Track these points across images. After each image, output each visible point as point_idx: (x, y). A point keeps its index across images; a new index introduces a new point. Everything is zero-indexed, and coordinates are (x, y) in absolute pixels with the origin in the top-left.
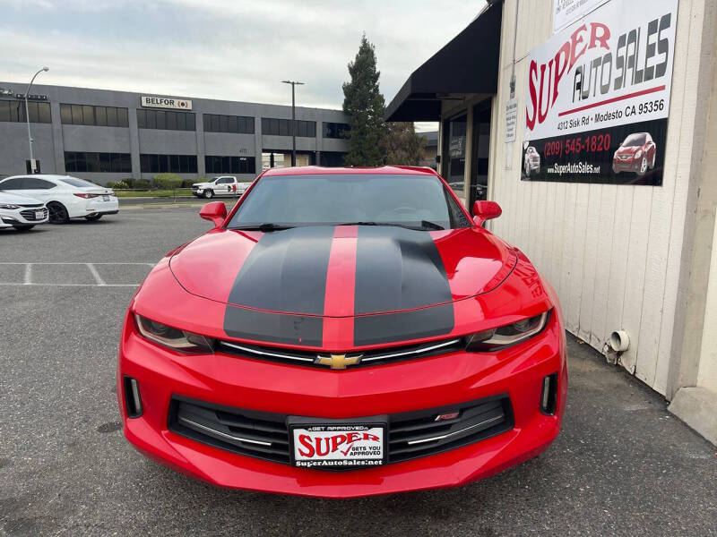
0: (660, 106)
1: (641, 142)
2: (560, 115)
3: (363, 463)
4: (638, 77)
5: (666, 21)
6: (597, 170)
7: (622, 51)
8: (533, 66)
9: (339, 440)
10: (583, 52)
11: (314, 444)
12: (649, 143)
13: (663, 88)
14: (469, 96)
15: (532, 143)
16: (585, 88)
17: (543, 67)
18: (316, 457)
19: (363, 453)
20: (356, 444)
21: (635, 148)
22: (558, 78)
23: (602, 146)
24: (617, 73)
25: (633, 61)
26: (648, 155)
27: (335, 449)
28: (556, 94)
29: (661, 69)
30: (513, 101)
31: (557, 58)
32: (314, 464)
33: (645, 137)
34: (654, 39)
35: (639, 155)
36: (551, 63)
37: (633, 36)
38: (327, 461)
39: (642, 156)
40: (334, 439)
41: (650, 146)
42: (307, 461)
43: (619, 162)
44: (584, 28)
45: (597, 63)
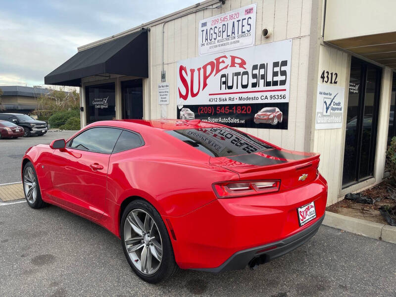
0: (284, 97)
1: (274, 111)
2: (210, 95)
4: (268, 84)
5: (284, 63)
6: (243, 122)
7: (256, 72)
8: (182, 68)
10: (226, 68)
12: (278, 112)
13: (285, 90)
14: (118, 76)
16: (230, 84)
17: (192, 71)
21: (269, 113)
22: (206, 78)
23: (246, 111)
24: (253, 81)
25: (263, 77)
26: (278, 117)
28: (205, 85)
29: (283, 83)
30: (164, 84)
31: (205, 67)
33: (275, 109)
34: (277, 69)
35: (272, 116)
36: (199, 70)
37: (263, 66)
39: (274, 117)
43: (258, 119)
44: (225, 57)
45: (237, 74)
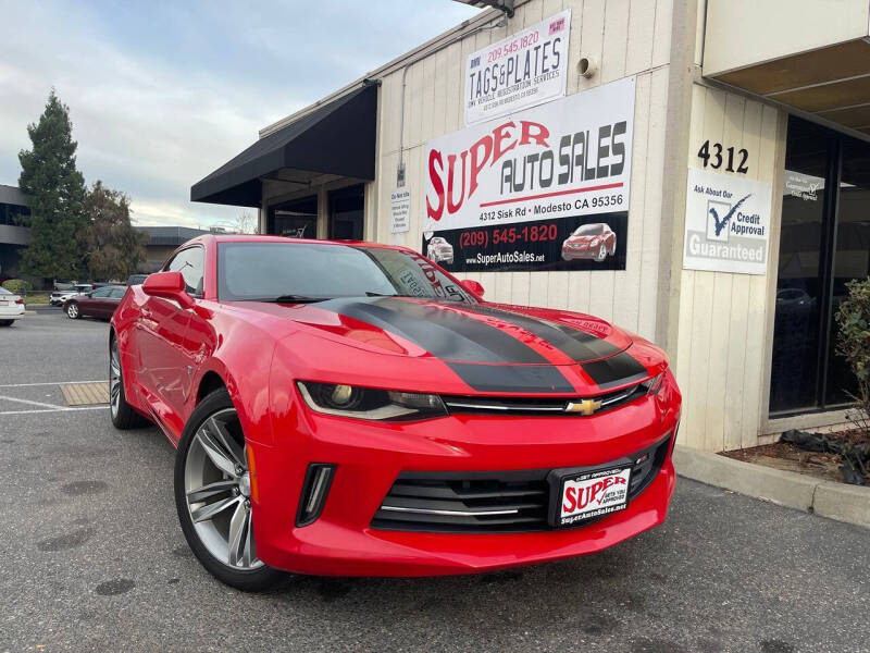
0: (619, 200)
1: (597, 232)
2: (482, 206)
3: (612, 509)
4: (589, 174)
5: (621, 127)
6: (541, 258)
7: (567, 150)
8: (435, 155)
9: (597, 487)
10: (512, 147)
11: (576, 497)
12: (607, 233)
13: (621, 185)
14: (325, 179)
15: (437, 234)
16: (519, 181)
17: (452, 159)
18: (577, 511)
19: (613, 499)
20: (609, 490)
21: (589, 237)
22: (475, 170)
23: (547, 235)
24: (561, 170)
25: (580, 160)
26: (608, 244)
27: (593, 498)
28: (474, 186)
29: (617, 169)
30: (402, 190)
31: (474, 150)
32: (576, 519)
33: (602, 227)
34: (607, 142)
35: (596, 242)
36: (464, 155)
37: (580, 138)
38: (586, 513)
39: (600, 244)
40: (594, 486)
41: (608, 236)
42: (570, 517)
43: (570, 250)
44: (511, 124)
45: (532, 159)
